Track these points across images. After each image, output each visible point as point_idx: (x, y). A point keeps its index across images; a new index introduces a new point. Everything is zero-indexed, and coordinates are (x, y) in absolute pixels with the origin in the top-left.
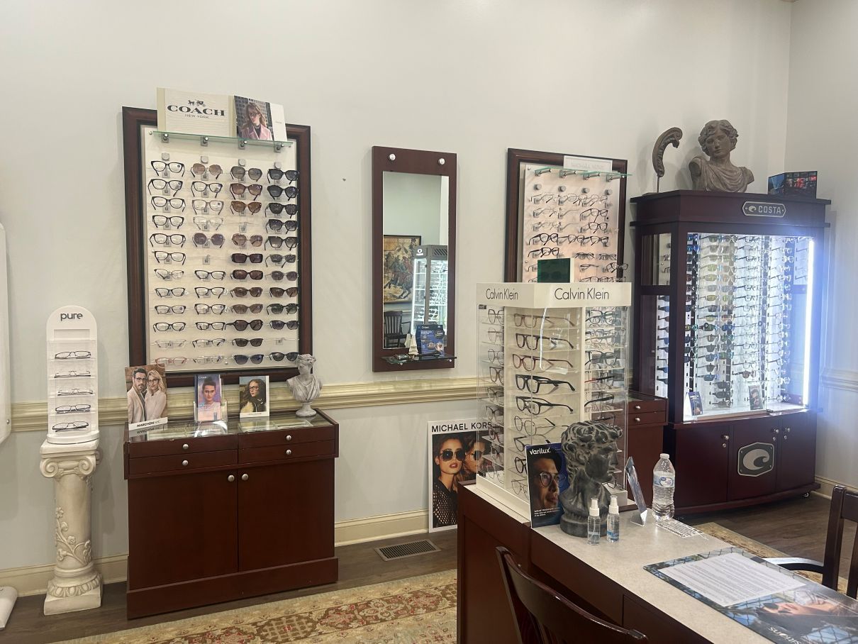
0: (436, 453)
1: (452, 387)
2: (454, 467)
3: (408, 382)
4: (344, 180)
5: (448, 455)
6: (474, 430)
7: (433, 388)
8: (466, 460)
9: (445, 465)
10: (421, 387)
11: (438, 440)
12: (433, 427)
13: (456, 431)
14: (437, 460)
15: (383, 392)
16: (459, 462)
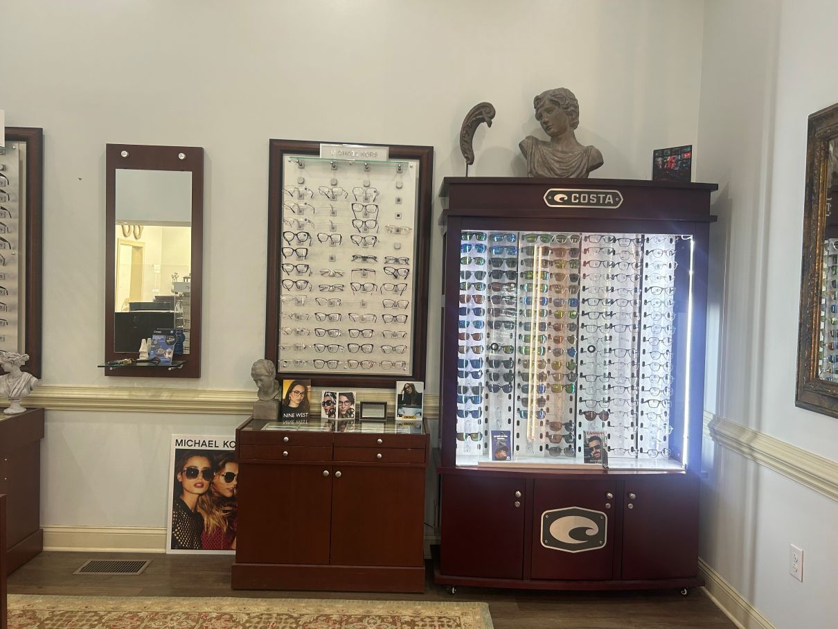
0: (178, 469)
1: (196, 399)
2: (199, 487)
3: (147, 389)
4: (80, 179)
5: (193, 473)
6: (226, 448)
7: (173, 398)
8: (214, 481)
9: (189, 483)
10: (159, 396)
11: (182, 456)
12: (177, 441)
13: (204, 448)
14: (179, 476)
15: (115, 397)
16: (206, 482)
